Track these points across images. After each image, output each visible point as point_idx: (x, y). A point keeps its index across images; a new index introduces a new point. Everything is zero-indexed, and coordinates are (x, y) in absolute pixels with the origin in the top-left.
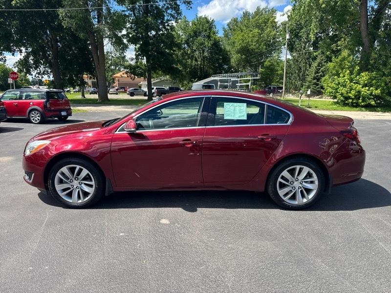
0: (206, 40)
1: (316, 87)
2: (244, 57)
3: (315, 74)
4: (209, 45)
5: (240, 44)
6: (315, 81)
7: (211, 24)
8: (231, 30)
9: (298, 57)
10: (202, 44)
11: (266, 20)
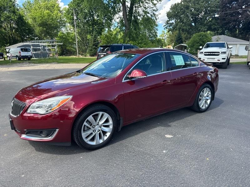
0: (12, 14)
1: (95, 50)
2: (45, 29)
3: (94, 42)
4: (16, 18)
5: (41, 20)
6: (94, 46)
7: (14, 3)
8: (26, 9)
9: (81, 31)
10: (9, 17)
11: (53, 5)
